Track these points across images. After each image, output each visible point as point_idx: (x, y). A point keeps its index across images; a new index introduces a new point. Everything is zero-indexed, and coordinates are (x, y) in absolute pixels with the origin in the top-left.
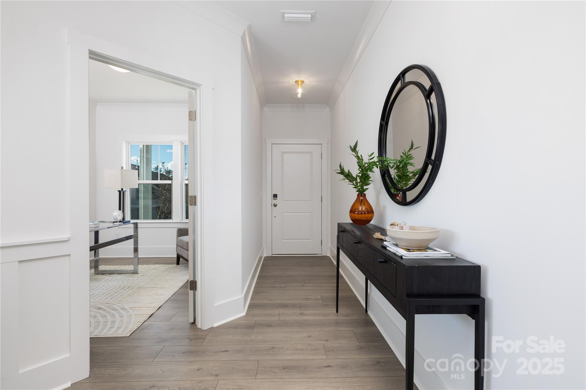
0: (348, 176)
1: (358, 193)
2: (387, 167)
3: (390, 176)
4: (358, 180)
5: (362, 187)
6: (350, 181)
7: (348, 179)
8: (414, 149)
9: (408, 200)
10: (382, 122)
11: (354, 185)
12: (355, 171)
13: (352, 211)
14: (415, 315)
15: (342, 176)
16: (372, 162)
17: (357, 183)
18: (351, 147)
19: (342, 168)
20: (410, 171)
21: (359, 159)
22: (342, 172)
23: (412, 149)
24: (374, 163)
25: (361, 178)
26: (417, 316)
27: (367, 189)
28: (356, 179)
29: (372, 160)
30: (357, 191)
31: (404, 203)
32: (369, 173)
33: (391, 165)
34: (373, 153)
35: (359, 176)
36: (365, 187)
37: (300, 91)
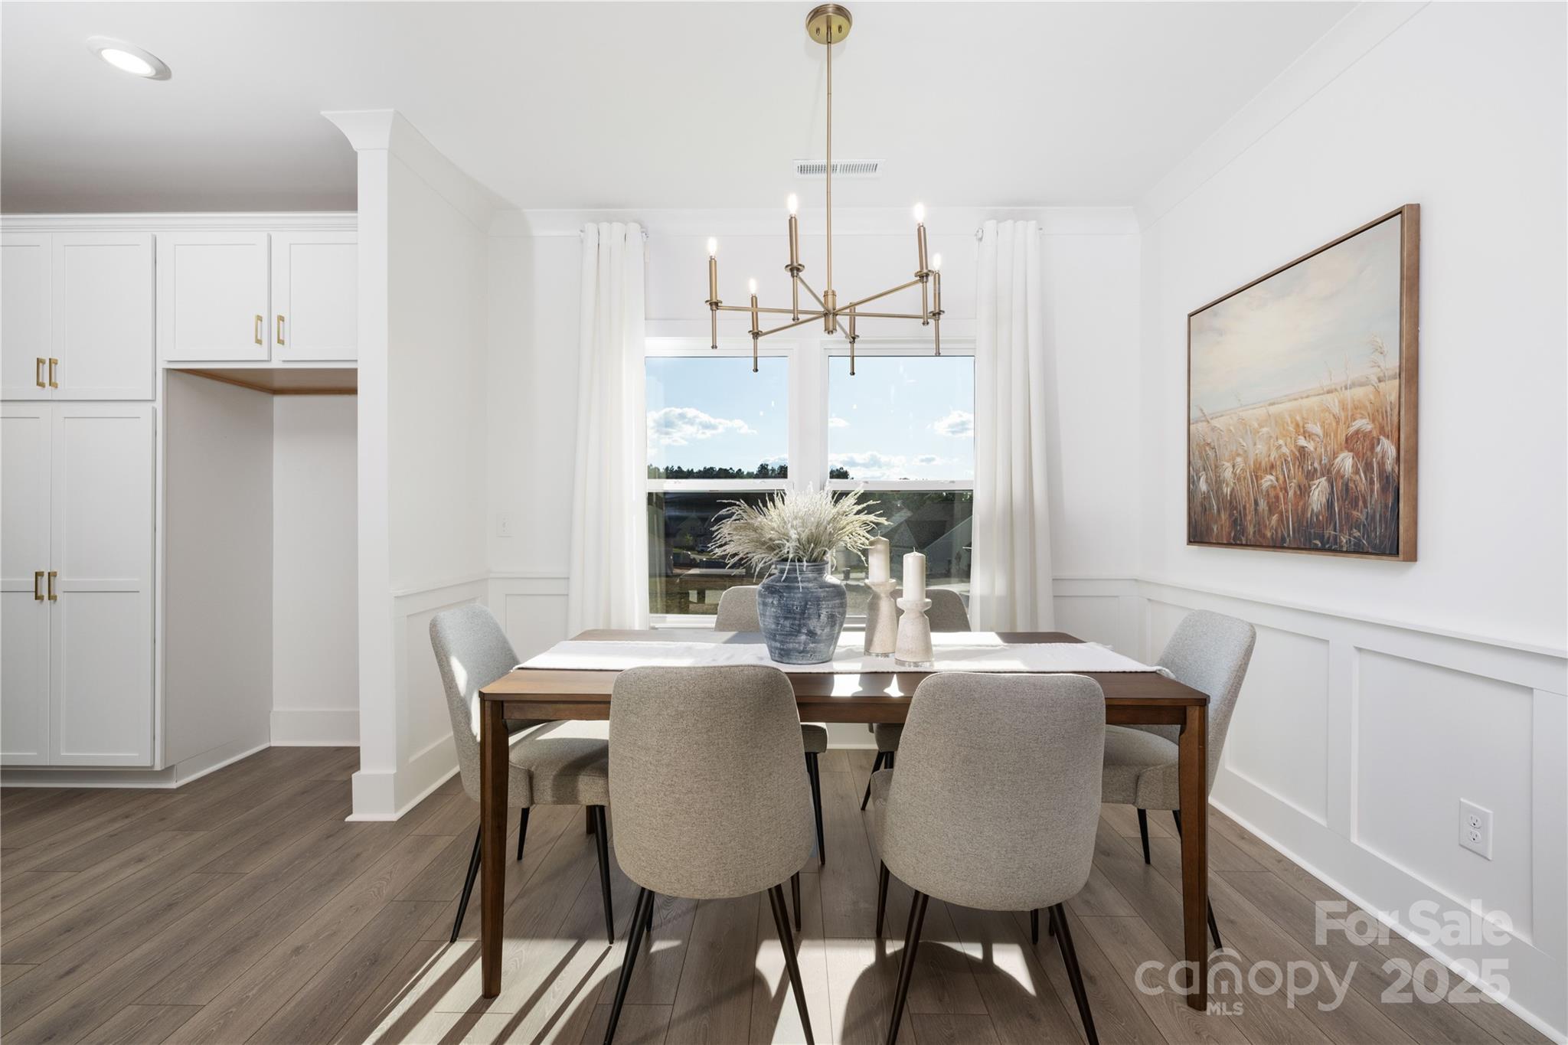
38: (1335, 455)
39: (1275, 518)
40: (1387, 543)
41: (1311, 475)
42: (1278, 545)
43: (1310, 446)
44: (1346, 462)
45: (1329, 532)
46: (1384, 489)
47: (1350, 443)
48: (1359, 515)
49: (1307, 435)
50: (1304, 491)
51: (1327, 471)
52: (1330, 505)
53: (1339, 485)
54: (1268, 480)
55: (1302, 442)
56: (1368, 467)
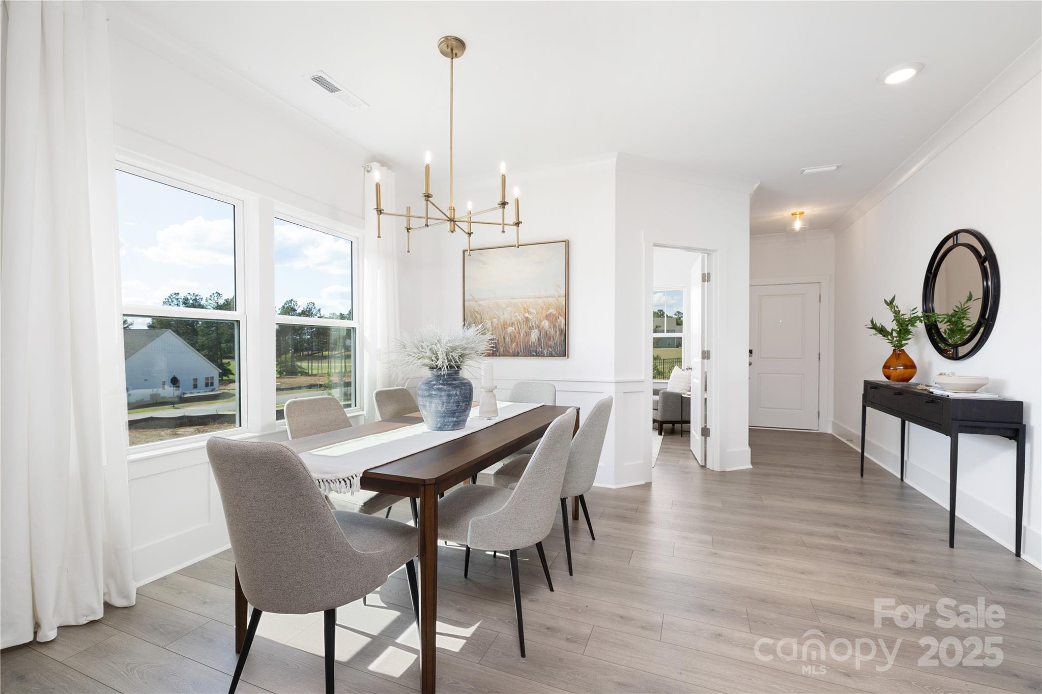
0: (882, 331)
1: (894, 348)
2: (935, 321)
3: (938, 330)
4: (895, 334)
5: (899, 341)
6: (884, 336)
7: (882, 334)
8: (974, 300)
9: (960, 355)
10: (928, 274)
11: (889, 340)
12: (890, 325)
13: (886, 367)
14: (959, 434)
15: (874, 330)
16: (914, 317)
17: (893, 338)
18: (886, 301)
19: (874, 323)
20: (967, 325)
21: (897, 313)
22: (874, 327)
23: (970, 300)
24: (917, 318)
25: (899, 333)
26: (960, 435)
27: (907, 344)
28: (892, 333)
29: (915, 315)
30: (894, 346)
31: (956, 358)
32: (910, 327)
33: (940, 320)
34: (916, 308)
35: (895, 330)
36: (904, 342)
37: (798, 225)
38: (541, 321)
39: (514, 345)
40: (562, 353)
41: (531, 328)
42: (516, 354)
43: (531, 317)
44: (546, 324)
45: (539, 349)
46: (561, 334)
47: (547, 317)
48: (551, 343)
49: (529, 312)
50: (528, 334)
51: (538, 327)
52: (539, 339)
53: (543, 332)
54: (510, 330)
55: (527, 315)
56: (555, 326)
